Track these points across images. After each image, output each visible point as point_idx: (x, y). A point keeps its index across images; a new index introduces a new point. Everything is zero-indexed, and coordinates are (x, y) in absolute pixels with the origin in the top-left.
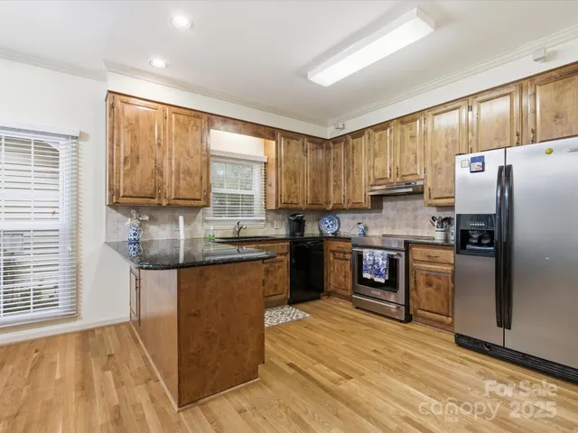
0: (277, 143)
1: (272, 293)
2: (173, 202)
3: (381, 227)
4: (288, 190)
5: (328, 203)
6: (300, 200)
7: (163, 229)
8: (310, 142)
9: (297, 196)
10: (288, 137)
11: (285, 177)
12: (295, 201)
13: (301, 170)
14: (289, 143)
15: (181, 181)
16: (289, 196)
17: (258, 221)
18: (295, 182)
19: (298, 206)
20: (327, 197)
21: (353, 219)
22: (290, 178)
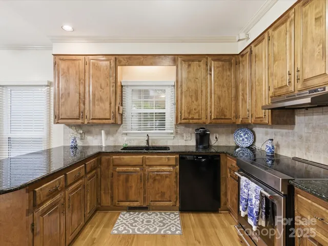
0: (177, 67)
1: (158, 199)
2: (91, 121)
3: (294, 147)
4: (188, 108)
5: (237, 117)
6: (203, 116)
7: (96, 139)
8: (214, 60)
9: (198, 112)
10: (189, 61)
11: (185, 96)
12: (196, 116)
13: (204, 88)
14: (189, 65)
15: (96, 106)
16: (189, 113)
17: (168, 133)
18: (197, 100)
19: (200, 121)
20: (237, 111)
21: (267, 134)
22: (191, 97)
